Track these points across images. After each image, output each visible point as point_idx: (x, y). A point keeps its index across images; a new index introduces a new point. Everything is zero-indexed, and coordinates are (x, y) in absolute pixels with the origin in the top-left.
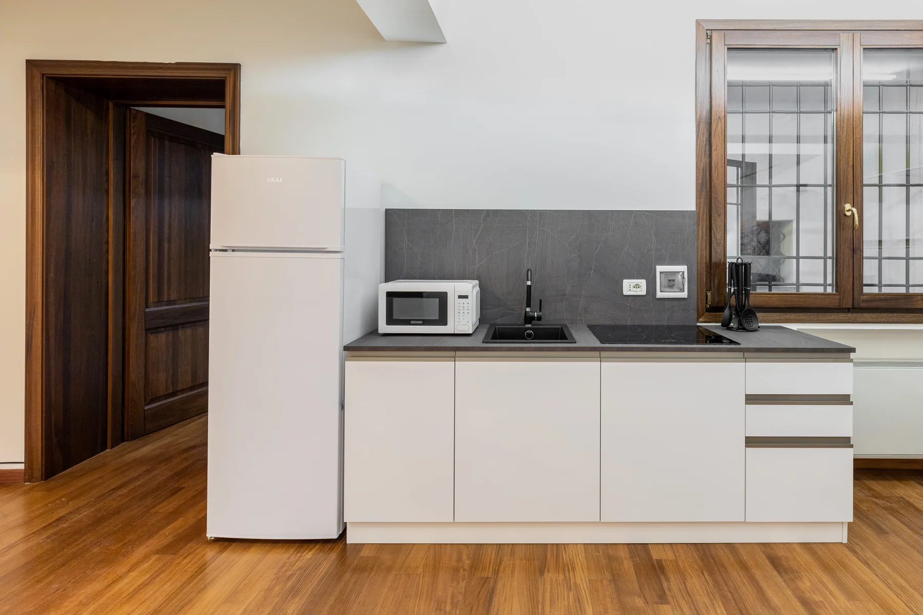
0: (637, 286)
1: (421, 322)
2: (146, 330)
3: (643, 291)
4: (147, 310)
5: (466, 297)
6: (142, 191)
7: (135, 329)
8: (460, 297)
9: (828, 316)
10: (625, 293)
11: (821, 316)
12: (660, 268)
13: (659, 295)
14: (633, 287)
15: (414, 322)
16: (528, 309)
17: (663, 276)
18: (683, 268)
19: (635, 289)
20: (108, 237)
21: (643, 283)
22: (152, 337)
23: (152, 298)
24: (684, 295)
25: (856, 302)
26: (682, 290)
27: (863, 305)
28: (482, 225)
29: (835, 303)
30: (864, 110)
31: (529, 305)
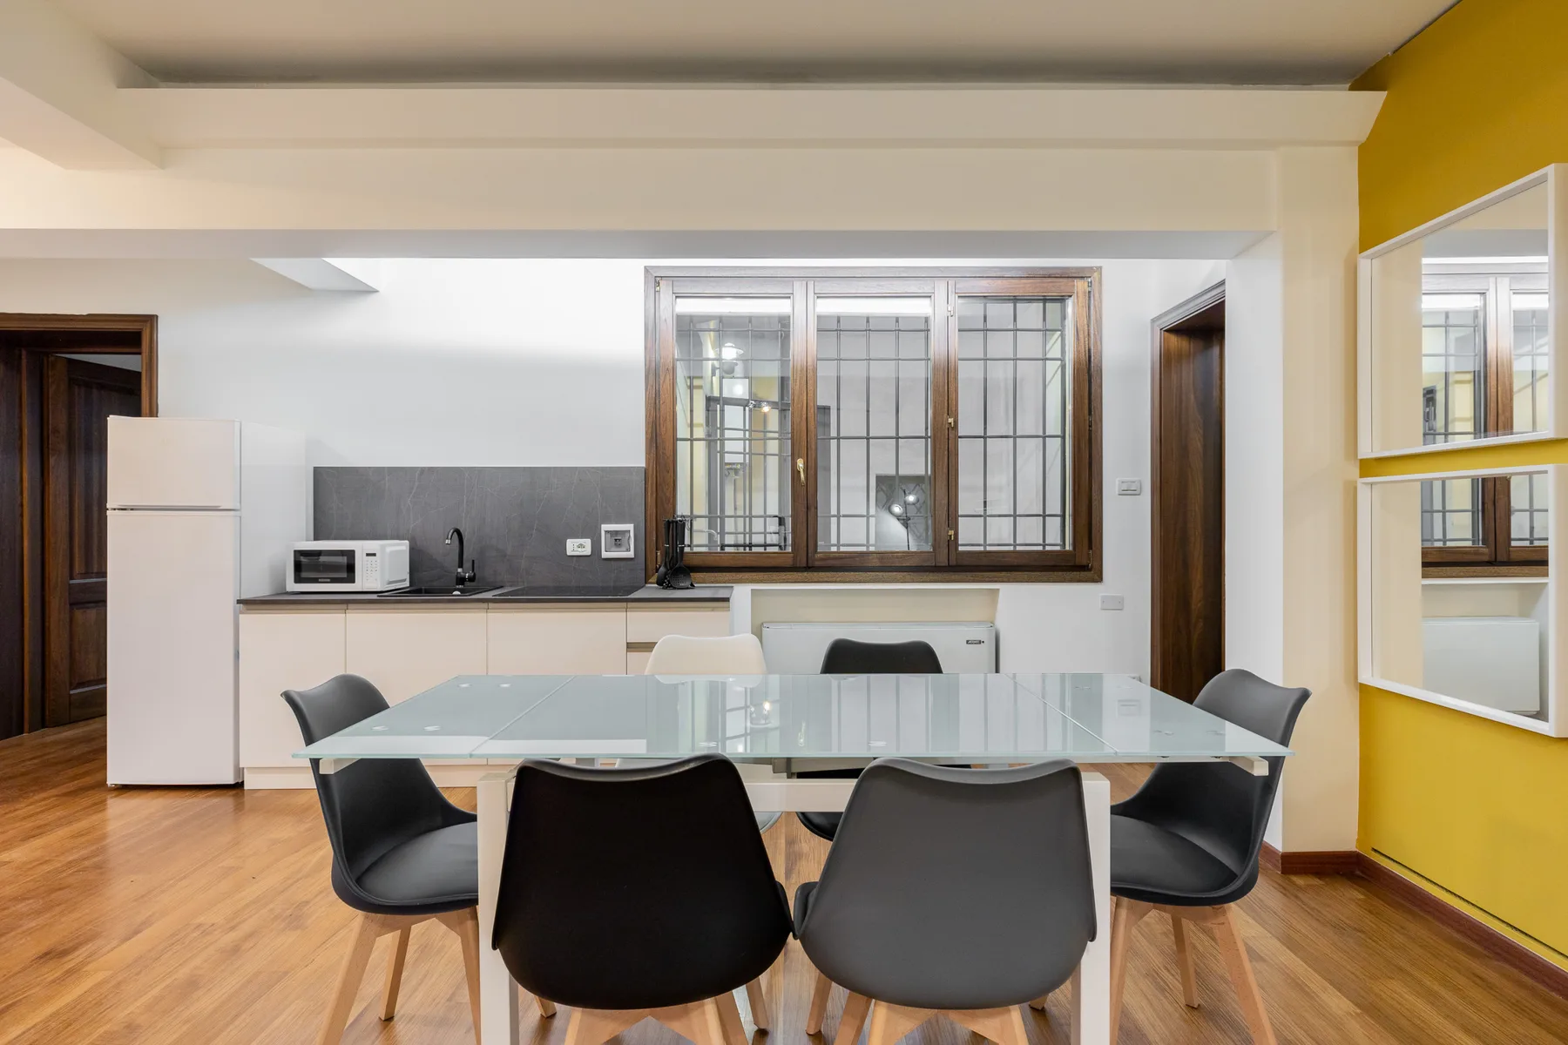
0: (581, 546)
1: (329, 580)
2: (71, 604)
3: (587, 551)
4: (72, 582)
5: (374, 555)
6: (63, 447)
7: (56, 603)
8: (368, 555)
9: (783, 575)
10: (568, 554)
11: (775, 575)
12: (605, 527)
13: (605, 555)
14: (577, 547)
15: (322, 580)
16: (460, 570)
17: (609, 535)
18: (630, 527)
19: (580, 549)
20: (22, 499)
21: (587, 542)
22: (78, 614)
23: (77, 569)
24: (631, 554)
25: (810, 561)
26: (628, 550)
27: (817, 564)
28: (417, 484)
29: (789, 562)
30: (819, 356)
31: (461, 565)
